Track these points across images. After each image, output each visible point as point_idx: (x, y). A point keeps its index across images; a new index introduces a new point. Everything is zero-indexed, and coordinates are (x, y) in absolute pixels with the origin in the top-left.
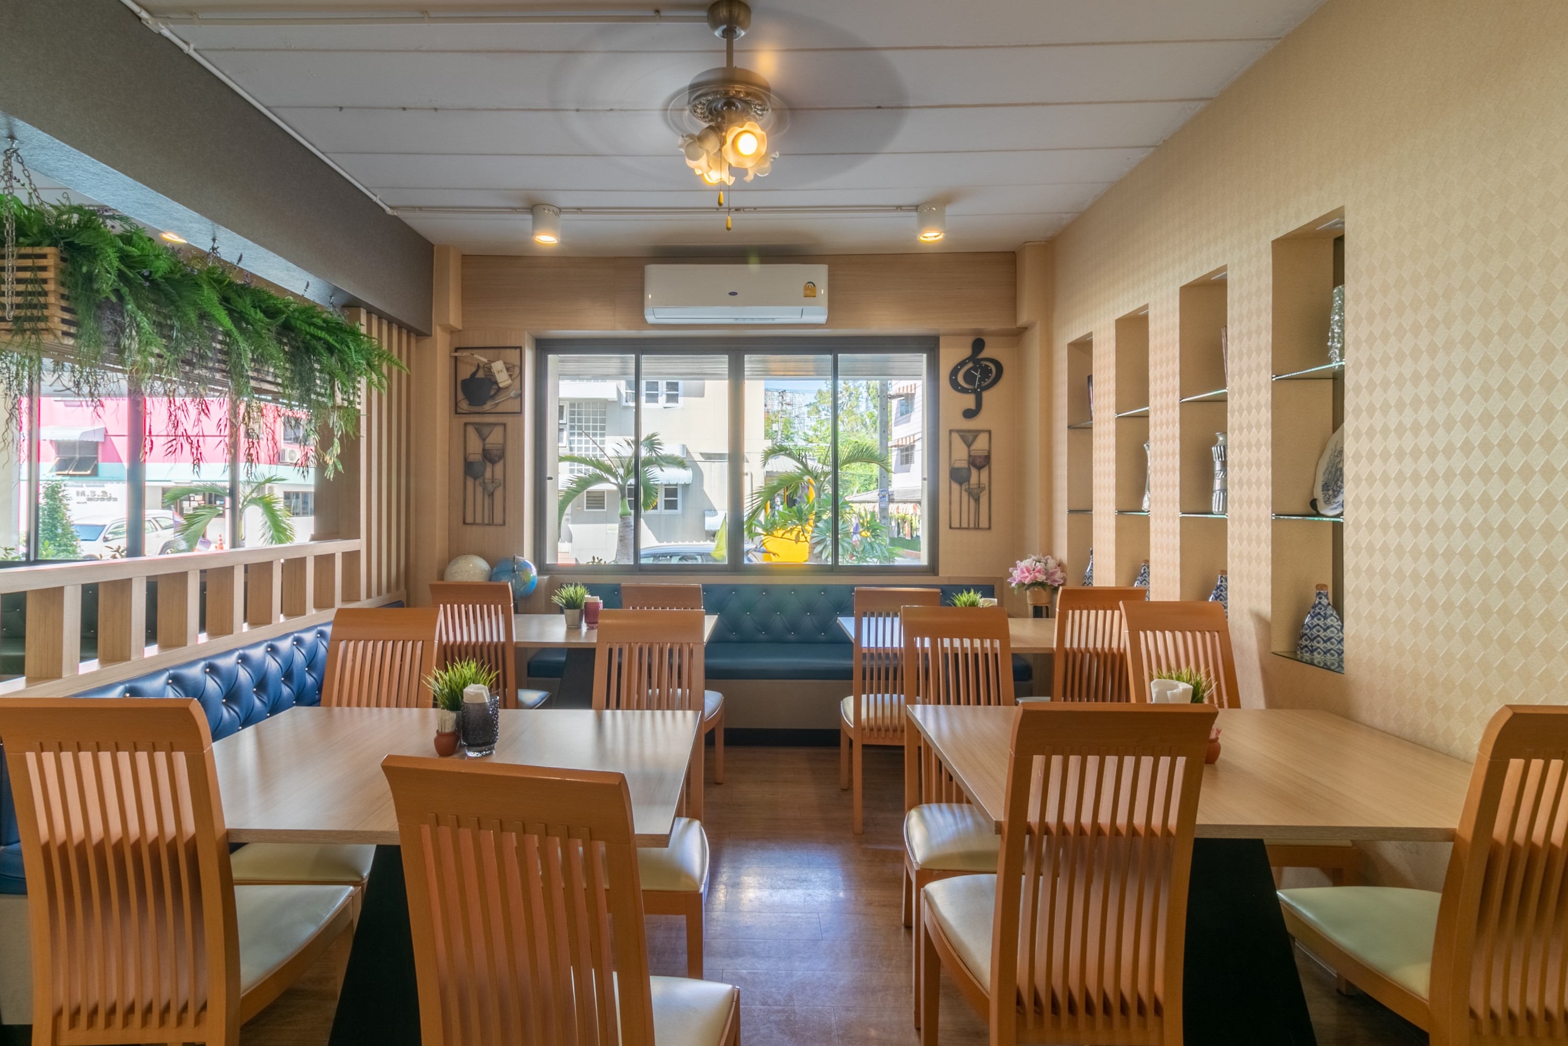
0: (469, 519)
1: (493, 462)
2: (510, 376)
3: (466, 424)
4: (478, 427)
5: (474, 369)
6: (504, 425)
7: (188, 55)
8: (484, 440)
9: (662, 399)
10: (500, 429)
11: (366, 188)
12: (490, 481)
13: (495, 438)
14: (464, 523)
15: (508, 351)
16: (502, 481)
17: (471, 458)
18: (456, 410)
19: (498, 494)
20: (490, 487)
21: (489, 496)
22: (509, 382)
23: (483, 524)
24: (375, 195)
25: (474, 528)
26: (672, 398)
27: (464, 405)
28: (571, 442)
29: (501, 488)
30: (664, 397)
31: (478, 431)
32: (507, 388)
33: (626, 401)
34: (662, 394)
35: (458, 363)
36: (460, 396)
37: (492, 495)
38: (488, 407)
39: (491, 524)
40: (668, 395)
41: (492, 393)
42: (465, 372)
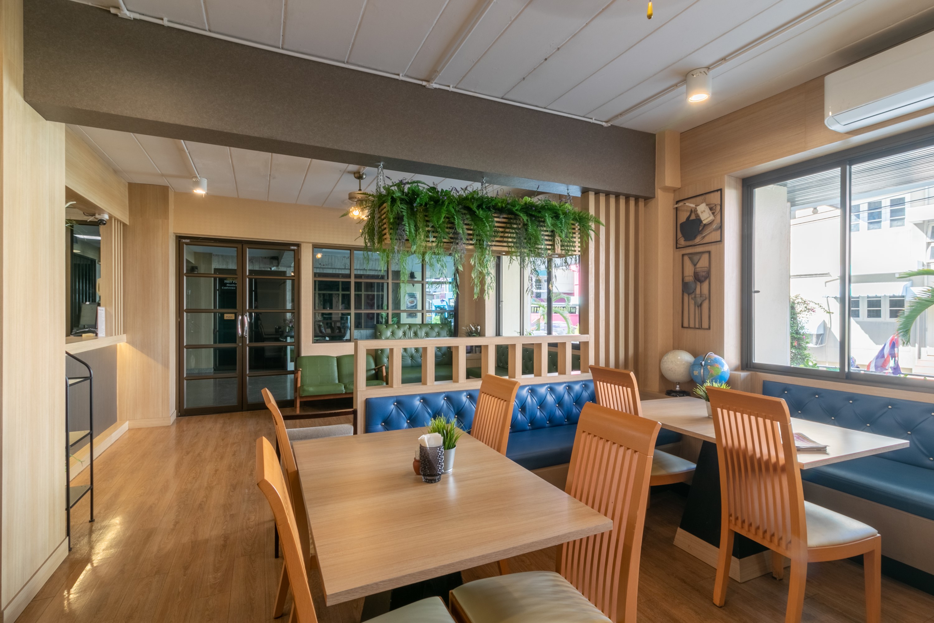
0: (686, 324)
1: (701, 282)
2: (713, 213)
3: (683, 255)
4: (691, 256)
5: (688, 214)
6: (709, 252)
7: (452, 92)
8: (695, 265)
10: (706, 256)
11: (584, 117)
12: (700, 295)
13: (703, 263)
14: (682, 327)
15: (712, 194)
16: (707, 296)
17: (687, 279)
18: (677, 247)
19: (705, 305)
20: (699, 301)
21: (698, 307)
22: (712, 217)
23: (695, 328)
24: (591, 119)
25: (690, 331)
27: (682, 242)
29: (707, 301)
31: (691, 259)
32: (711, 223)
35: (678, 212)
36: (680, 235)
37: (701, 305)
38: (698, 240)
39: (700, 328)
41: (700, 229)
42: (683, 218)
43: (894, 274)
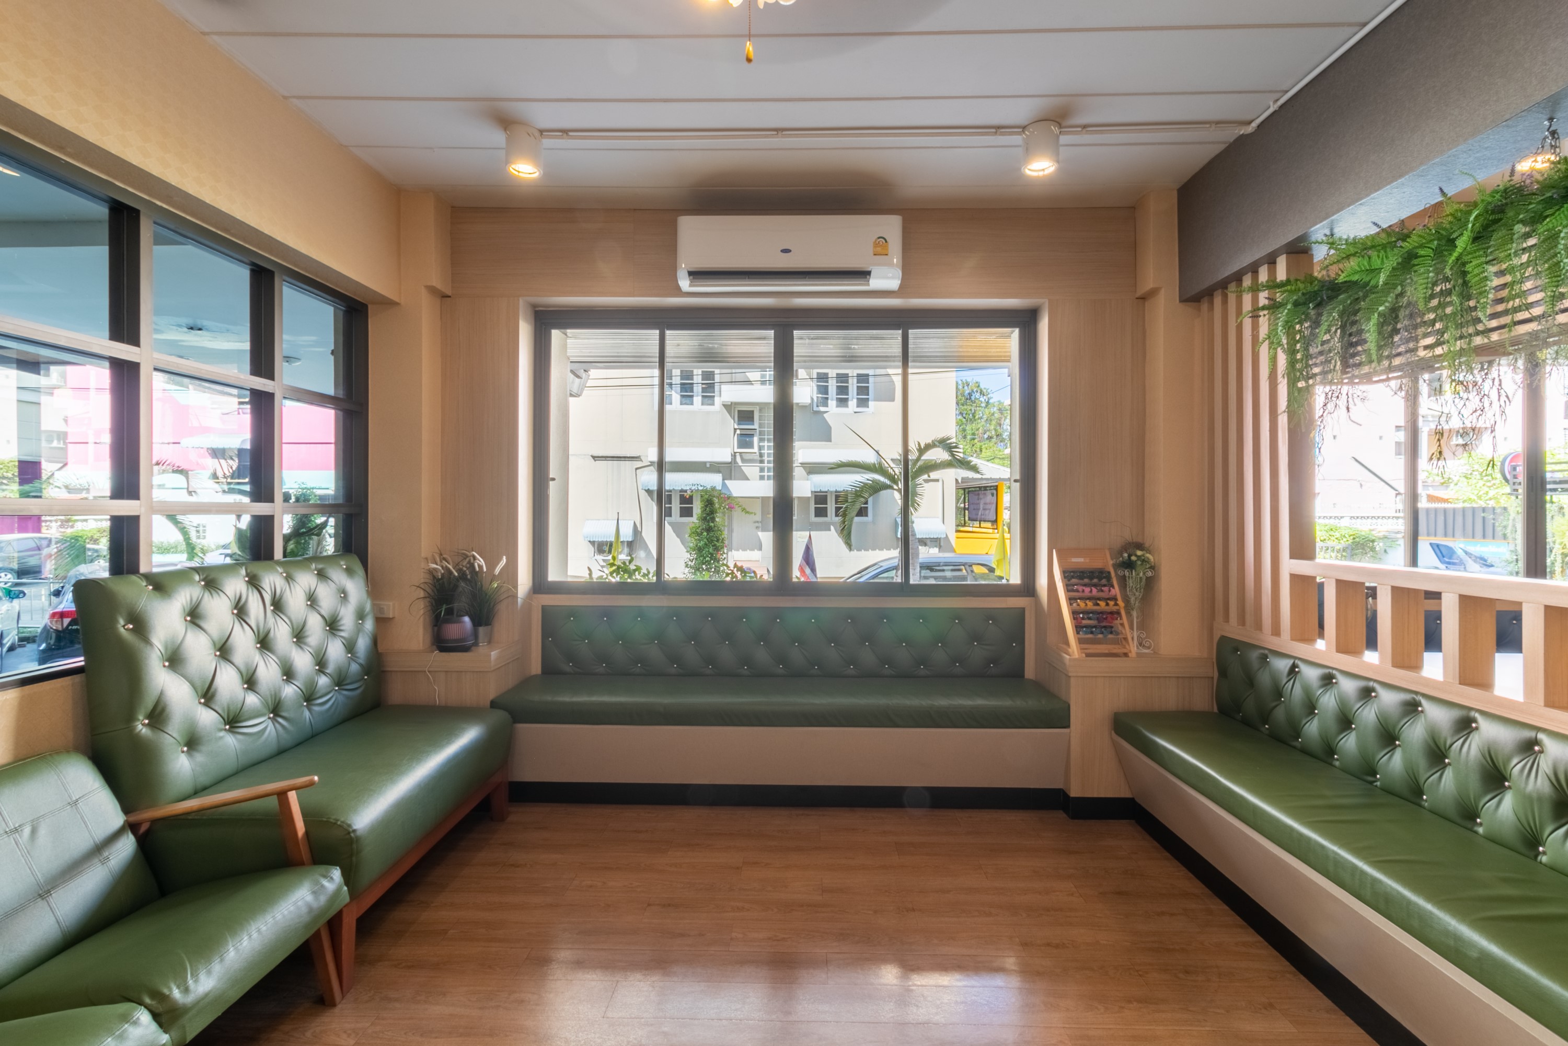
9: (853, 403)
26: (863, 403)
28: (760, 448)
30: (855, 401)
33: (817, 406)
34: (853, 398)
40: (857, 398)
43: (705, 463)
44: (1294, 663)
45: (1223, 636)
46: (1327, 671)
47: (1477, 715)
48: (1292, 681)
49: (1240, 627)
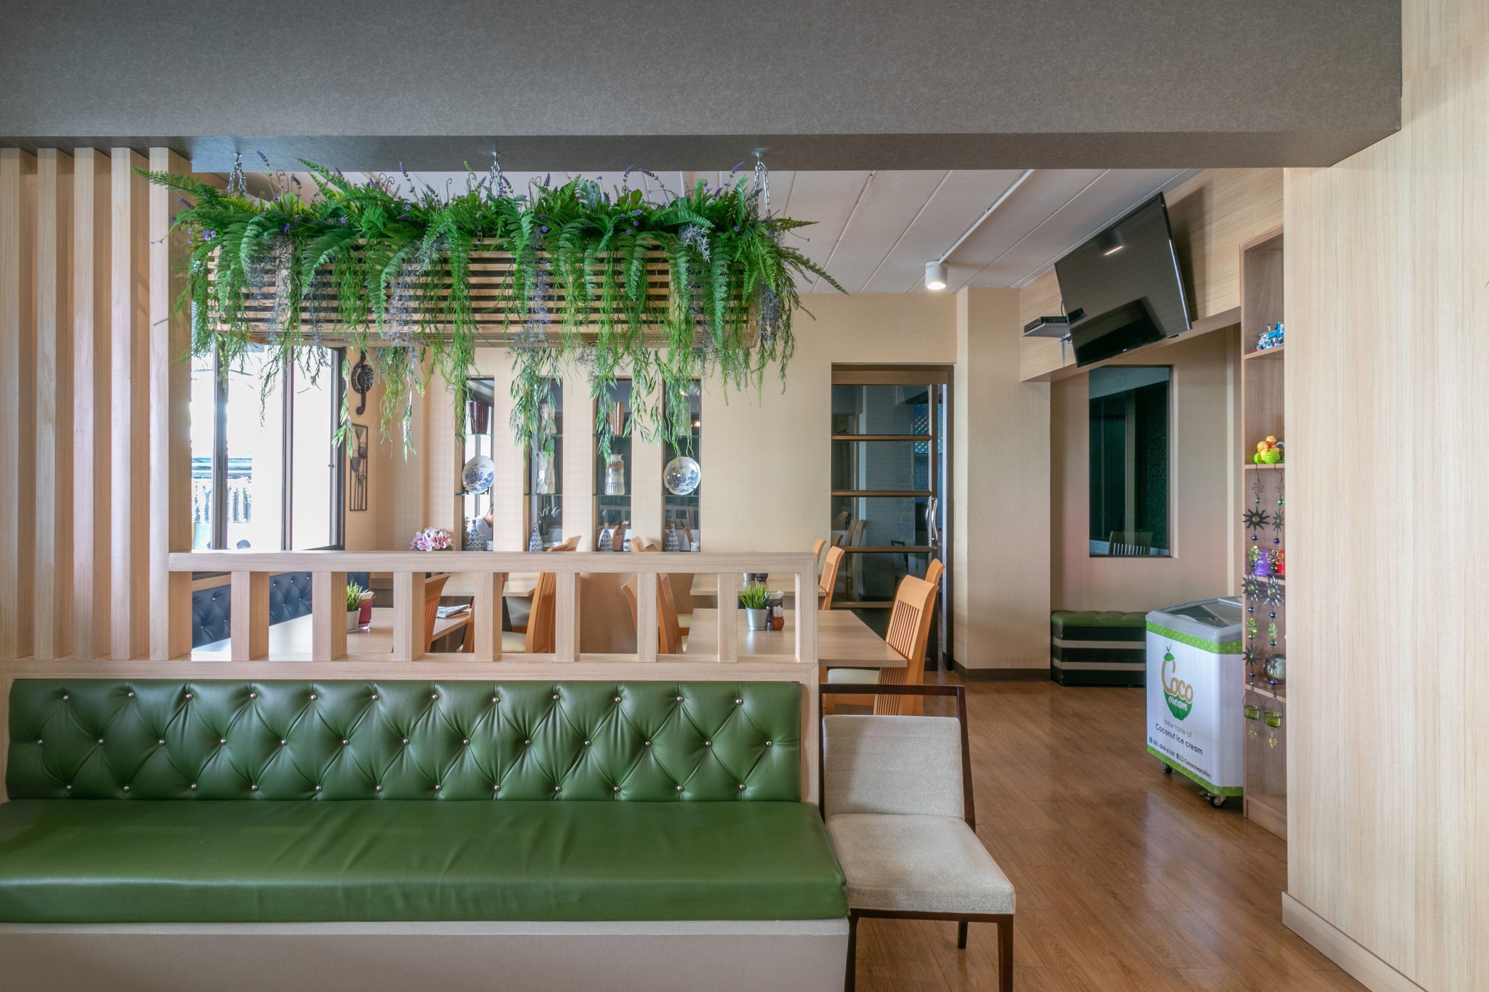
44: (184, 688)
45: (17, 680)
46: (242, 686)
47: (437, 687)
48: (183, 712)
49: (57, 660)
